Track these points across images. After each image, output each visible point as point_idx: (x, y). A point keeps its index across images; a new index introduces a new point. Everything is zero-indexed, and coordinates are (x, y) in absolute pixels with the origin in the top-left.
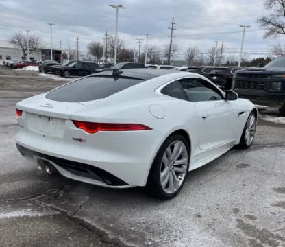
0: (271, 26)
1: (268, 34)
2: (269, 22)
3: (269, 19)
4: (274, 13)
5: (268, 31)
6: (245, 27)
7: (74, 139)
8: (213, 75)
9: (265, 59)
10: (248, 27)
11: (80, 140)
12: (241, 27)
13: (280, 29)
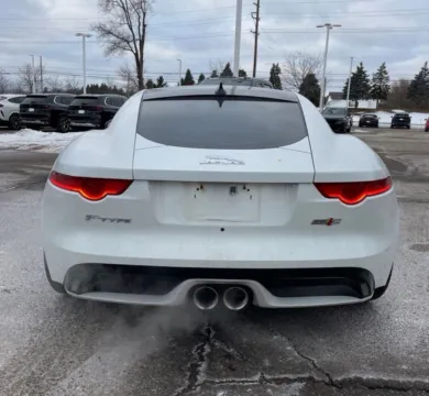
0: (113, 38)
1: (112, 50)
2: (109, 33)
3: (108, 27)
4: (114, 19)
5: (110, 45)
6: (84, 36)
7: (316, 222)
8: (77, 108)
9: (100, 85)
10: (89, 36)
11: (330, 222)
12: (79, 35)
13: (125, 44)
